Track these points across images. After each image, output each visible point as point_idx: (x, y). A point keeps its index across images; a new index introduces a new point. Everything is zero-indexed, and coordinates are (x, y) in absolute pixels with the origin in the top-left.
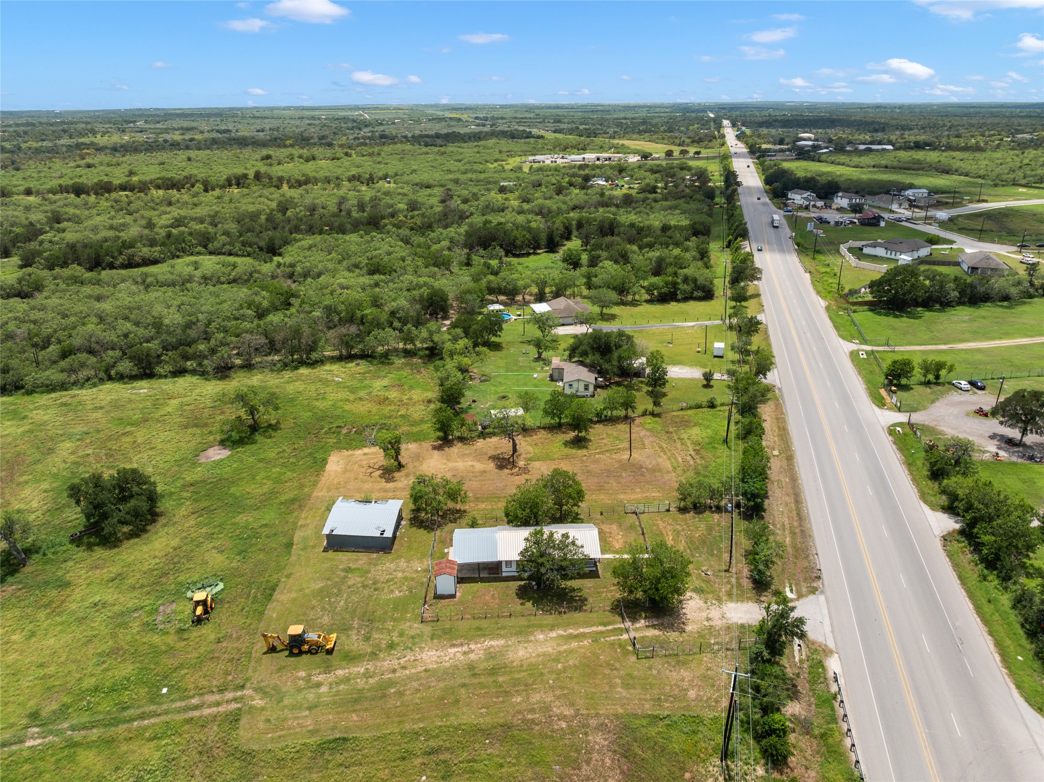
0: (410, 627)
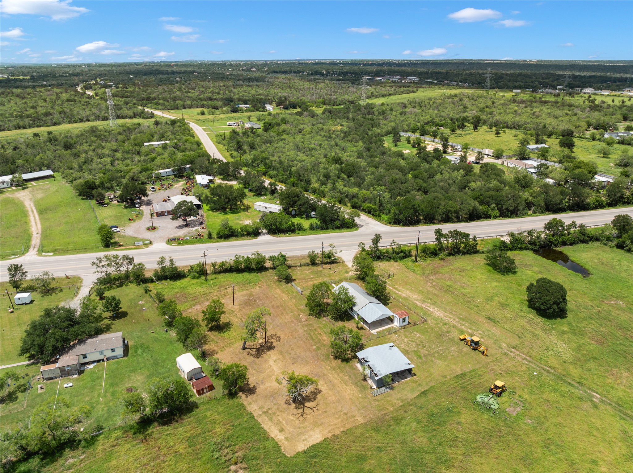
0: (432, 323)
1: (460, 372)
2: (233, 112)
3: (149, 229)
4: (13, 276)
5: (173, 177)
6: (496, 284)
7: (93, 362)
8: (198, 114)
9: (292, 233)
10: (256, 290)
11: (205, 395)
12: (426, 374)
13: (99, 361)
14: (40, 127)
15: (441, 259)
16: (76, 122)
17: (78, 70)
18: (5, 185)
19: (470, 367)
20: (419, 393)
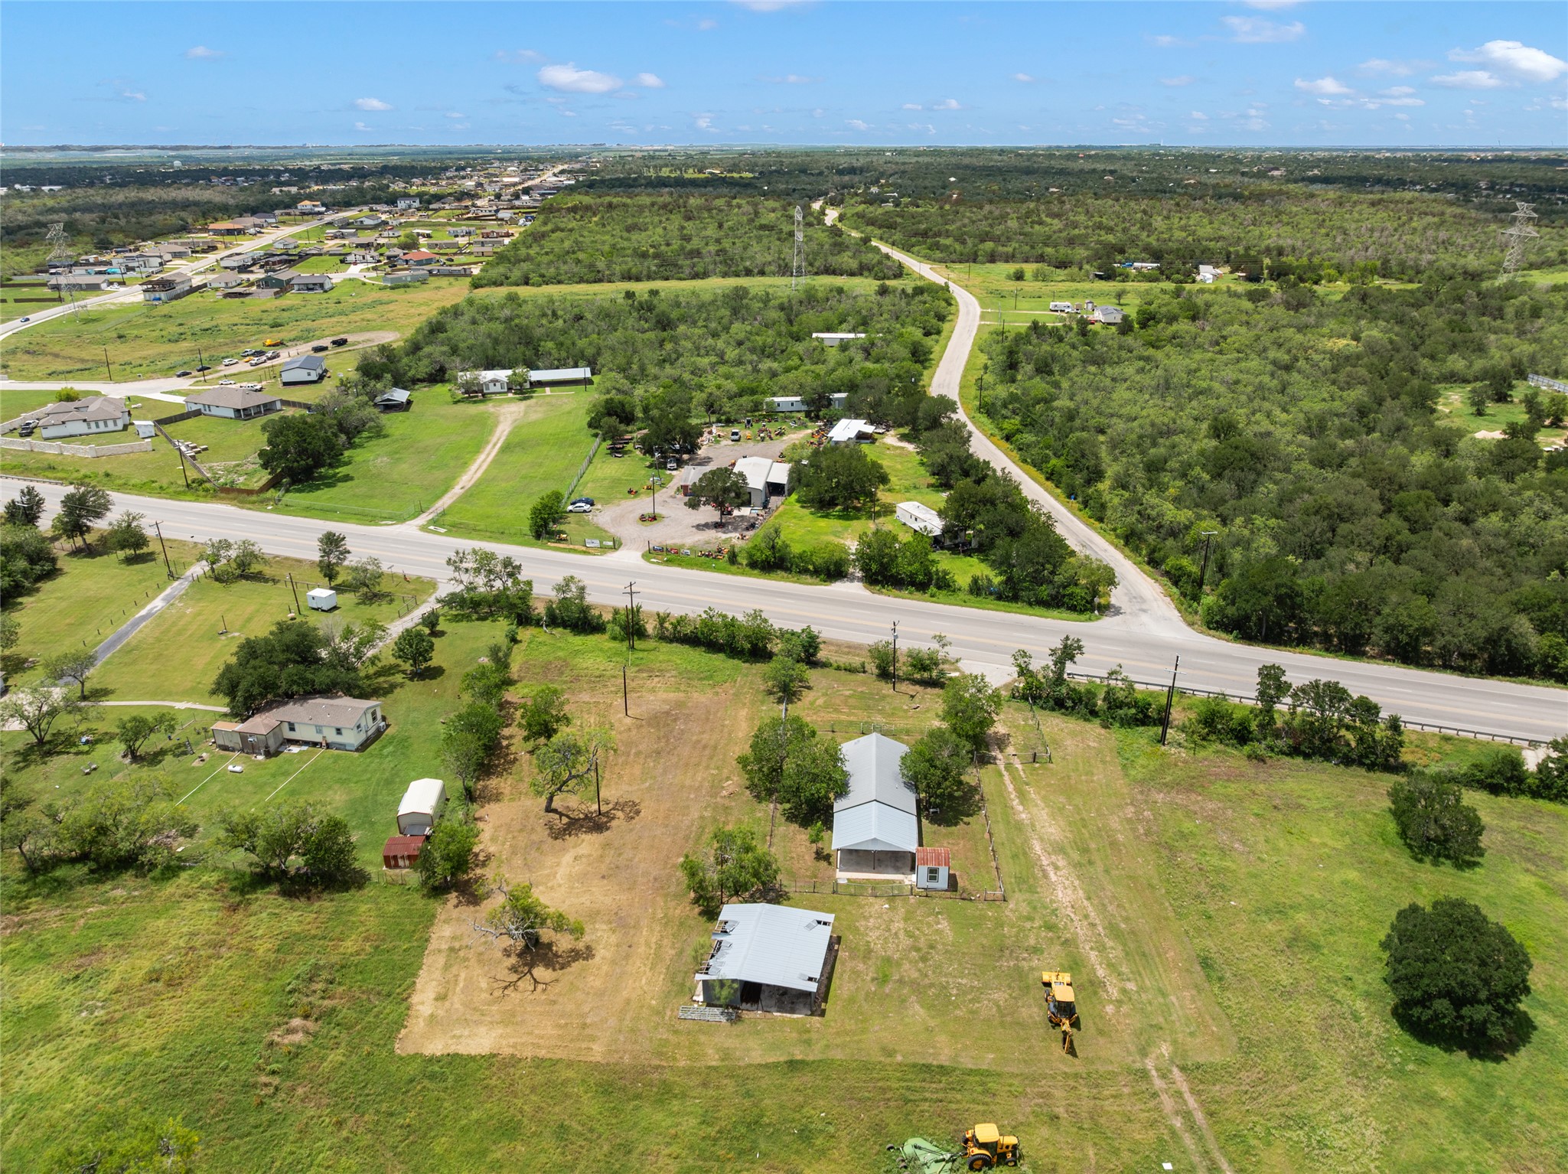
0: (1015, 911)
1: (944, 1059)
2: (1100, 277)
3: (643, 518)
4: (326, 553)
5: (802, 415)
6: (1353, 875)
7: (306, 743)
8: (1009, 277)
9: (918, 590)
10: (701, 697)
11: (398, 871)
12: (850, 1025)
13: (315, 744)
14: (667, 279)
15: (1254, 757)
16: (738, 275)
17: (862, 161)
18: (498, 388)
19: (987, 1060)
20: (782, 1059)
